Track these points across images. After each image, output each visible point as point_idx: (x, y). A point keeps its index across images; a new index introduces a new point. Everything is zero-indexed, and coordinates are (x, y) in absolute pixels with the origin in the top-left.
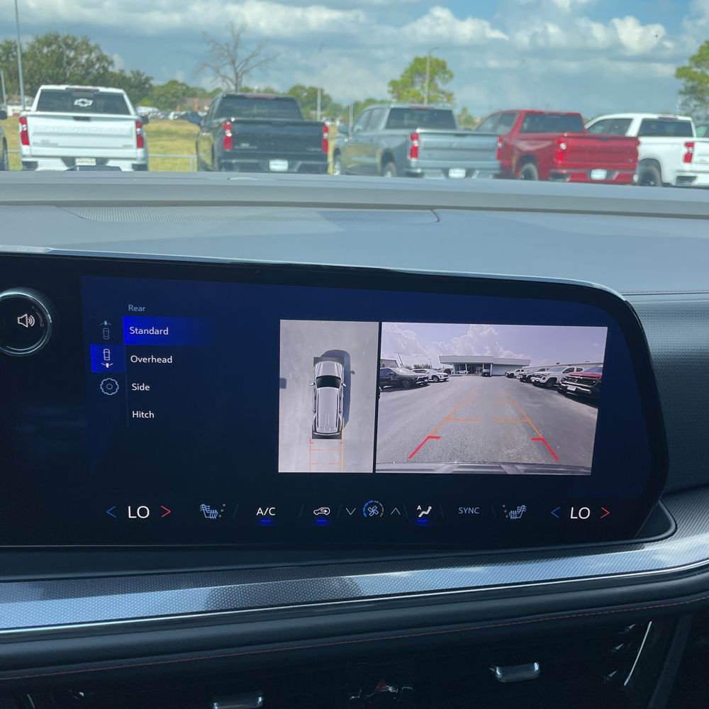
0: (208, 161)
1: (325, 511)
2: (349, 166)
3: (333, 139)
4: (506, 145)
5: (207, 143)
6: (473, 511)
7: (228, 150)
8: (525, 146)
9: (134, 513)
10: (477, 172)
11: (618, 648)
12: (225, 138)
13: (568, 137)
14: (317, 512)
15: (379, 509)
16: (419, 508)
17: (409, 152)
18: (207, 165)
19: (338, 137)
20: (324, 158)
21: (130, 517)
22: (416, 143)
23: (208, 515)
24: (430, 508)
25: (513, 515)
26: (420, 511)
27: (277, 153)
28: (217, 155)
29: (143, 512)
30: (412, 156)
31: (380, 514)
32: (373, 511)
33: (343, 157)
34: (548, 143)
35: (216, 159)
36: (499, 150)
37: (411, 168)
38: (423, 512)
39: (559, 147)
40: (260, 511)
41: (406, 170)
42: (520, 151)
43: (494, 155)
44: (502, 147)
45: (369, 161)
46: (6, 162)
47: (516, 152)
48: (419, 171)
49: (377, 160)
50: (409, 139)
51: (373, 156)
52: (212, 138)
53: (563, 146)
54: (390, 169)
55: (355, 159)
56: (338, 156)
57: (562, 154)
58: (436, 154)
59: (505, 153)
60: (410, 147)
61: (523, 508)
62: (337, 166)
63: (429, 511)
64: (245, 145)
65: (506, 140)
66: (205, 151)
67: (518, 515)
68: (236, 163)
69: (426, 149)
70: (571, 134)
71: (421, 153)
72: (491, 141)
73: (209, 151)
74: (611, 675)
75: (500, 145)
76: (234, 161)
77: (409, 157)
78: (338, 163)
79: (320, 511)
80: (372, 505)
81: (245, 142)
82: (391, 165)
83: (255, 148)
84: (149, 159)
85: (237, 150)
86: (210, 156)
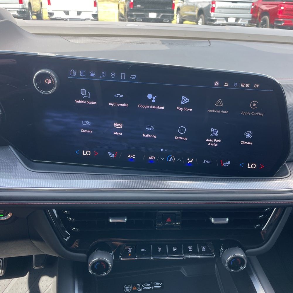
0: (123, 13)
1: (153, 158)
2: (183, 16)
3: (177, 3)
4: (255, 7)
5: (123, 5)
6: (209, 162)
7: (131, 8)
8: (264, 7)
9: (85, 153)
10: (241, 19)
11: (261, 216)
12: (130, 2)
13: (285, 4)
14: (150, 158)
15: (173, 159)
16: (188, 159)
17: (210, 10)
18: (122, 15)
19: (180, 2)
20: (173, 12)
21: (84, 154)
22: (214, 5)
23: (111, 156)
24: (192, 160)
25: (225, 165)
26: (188, 161)
27: (152, 9)
28: (127, 10)
29: (88, 153)
30: (212, 12)
31: (173, 161)
32: (171, 159)
33: (181, 11)
34: (276, 6)
35: (126, 12)
36: (252, 9)
37: (211, 17)
38: (190, 161)
39: (281, 8)
40: (129, 156)
41: (209, 18)
42: (262, 9)
43: (250, 11)
44: (254, 8)
45: (193, 13)
46: (42, 12)
47: (260, 10)
48: (214, 18)
49: (196, 13)
50: (211, 3)
51: (194, 11)
52: (125, 3)
53: (282, 8)
54: (201, 18)
55: (186, 13)
56: (179, 11)
57: (281, 12)
58: (223, 10)
59: (255, 10)
60: (211, 7)
61: (229, 162)
62: (178, 16)
63: (192, 161)
64: (139, 6)
65: (256, 4)
66: (122, 9)
67: (227, 165)
68: (134, 14)
69: (218, 8)
70: (286, 2)
71: (216, 10)
72: (249, 5)
73: (123, 8)
74: (257, 226)
75: (253, 7)
76: (134, 13)
77: (210, 12)
78: (178, 14)
79: (151, 158)
80: (170, 157)
81: (139, 5)
82: (202, 15)
83: (143, 7)
84: (99, 12)
85: (135, 8)
86: (124, 11)
